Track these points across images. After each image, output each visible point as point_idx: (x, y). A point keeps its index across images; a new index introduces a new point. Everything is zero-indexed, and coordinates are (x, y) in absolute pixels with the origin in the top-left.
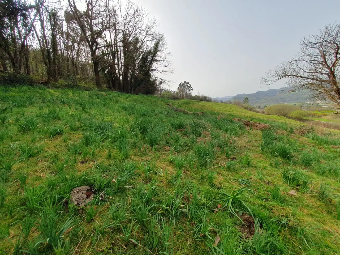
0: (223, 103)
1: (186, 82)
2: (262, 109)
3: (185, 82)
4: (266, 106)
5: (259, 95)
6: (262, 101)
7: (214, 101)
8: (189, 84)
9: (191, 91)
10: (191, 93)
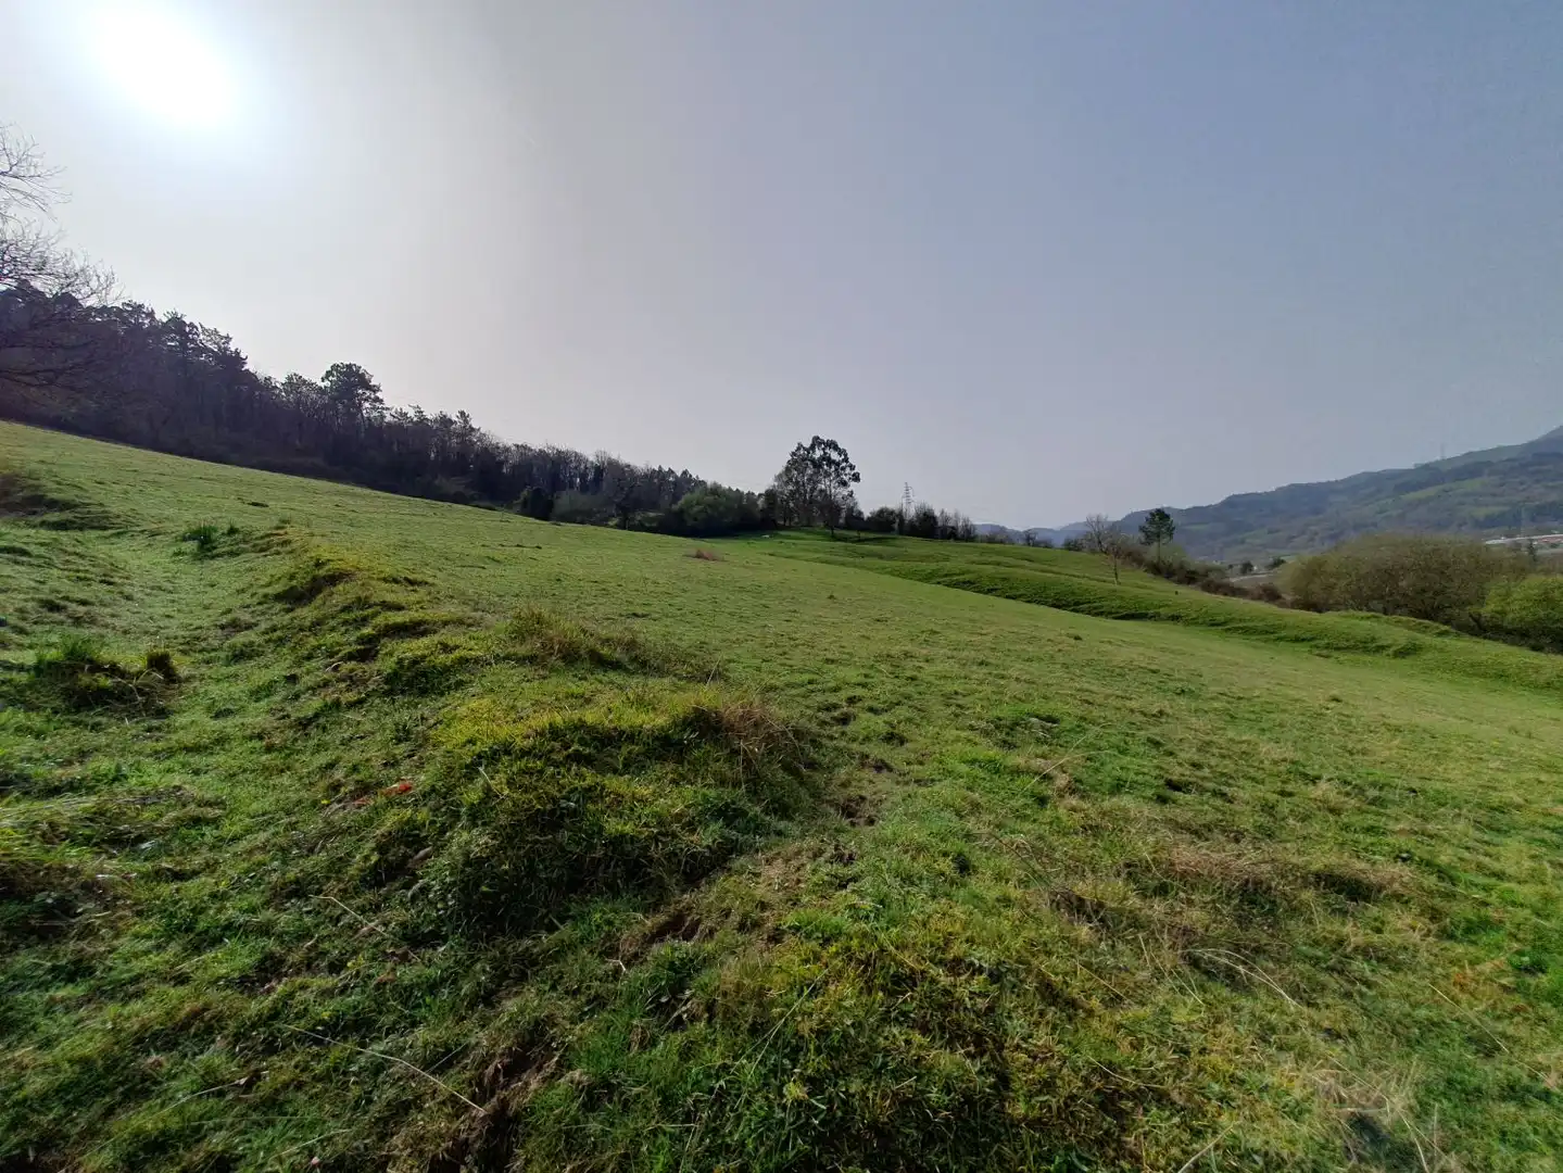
0: (1036, 544)
1: (822, 442)
2: (1261, 576)
3: (817, 441)
4: (1278, 563)
5: (1238, 513)
6: (1258, 541)
7: (991, 540)
8: (836, 448)
9: (853, 485)
10: (852, 493)
